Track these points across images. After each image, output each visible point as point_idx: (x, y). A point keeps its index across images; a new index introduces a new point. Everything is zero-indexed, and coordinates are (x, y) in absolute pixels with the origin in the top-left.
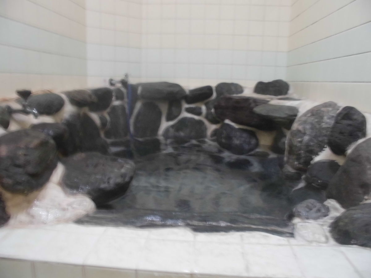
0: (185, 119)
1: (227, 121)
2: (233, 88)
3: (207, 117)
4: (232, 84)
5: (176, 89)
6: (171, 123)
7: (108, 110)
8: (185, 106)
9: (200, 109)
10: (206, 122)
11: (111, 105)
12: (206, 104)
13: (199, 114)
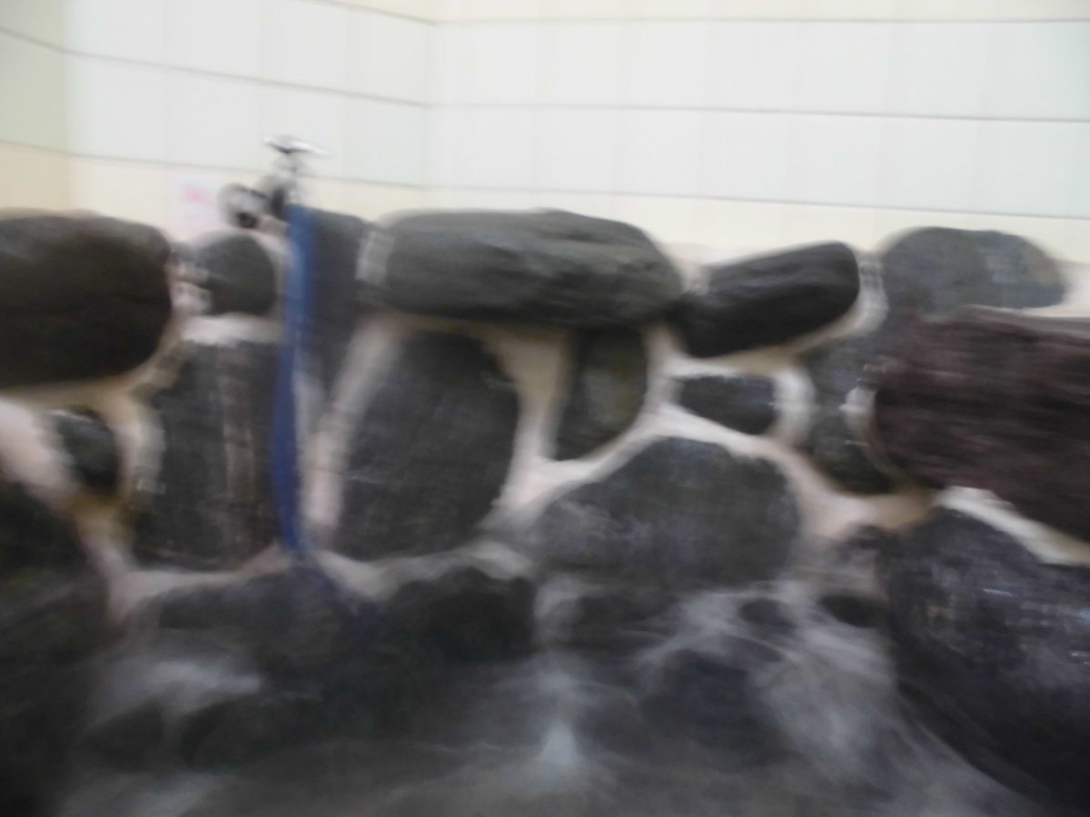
0: (666, 452)
1: (970, 501)
2: (995, 264)
3: (808, 447)
4: (992, 240)
5: (620, 256)
6: (580, 471)
7: (150, 375)
8: (677, 366)
9: (767, 389)
10: (804, 480)
11: (169, 344)
12: (812, 363)
13: (758, 421)
